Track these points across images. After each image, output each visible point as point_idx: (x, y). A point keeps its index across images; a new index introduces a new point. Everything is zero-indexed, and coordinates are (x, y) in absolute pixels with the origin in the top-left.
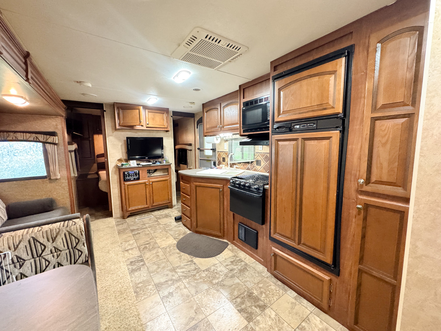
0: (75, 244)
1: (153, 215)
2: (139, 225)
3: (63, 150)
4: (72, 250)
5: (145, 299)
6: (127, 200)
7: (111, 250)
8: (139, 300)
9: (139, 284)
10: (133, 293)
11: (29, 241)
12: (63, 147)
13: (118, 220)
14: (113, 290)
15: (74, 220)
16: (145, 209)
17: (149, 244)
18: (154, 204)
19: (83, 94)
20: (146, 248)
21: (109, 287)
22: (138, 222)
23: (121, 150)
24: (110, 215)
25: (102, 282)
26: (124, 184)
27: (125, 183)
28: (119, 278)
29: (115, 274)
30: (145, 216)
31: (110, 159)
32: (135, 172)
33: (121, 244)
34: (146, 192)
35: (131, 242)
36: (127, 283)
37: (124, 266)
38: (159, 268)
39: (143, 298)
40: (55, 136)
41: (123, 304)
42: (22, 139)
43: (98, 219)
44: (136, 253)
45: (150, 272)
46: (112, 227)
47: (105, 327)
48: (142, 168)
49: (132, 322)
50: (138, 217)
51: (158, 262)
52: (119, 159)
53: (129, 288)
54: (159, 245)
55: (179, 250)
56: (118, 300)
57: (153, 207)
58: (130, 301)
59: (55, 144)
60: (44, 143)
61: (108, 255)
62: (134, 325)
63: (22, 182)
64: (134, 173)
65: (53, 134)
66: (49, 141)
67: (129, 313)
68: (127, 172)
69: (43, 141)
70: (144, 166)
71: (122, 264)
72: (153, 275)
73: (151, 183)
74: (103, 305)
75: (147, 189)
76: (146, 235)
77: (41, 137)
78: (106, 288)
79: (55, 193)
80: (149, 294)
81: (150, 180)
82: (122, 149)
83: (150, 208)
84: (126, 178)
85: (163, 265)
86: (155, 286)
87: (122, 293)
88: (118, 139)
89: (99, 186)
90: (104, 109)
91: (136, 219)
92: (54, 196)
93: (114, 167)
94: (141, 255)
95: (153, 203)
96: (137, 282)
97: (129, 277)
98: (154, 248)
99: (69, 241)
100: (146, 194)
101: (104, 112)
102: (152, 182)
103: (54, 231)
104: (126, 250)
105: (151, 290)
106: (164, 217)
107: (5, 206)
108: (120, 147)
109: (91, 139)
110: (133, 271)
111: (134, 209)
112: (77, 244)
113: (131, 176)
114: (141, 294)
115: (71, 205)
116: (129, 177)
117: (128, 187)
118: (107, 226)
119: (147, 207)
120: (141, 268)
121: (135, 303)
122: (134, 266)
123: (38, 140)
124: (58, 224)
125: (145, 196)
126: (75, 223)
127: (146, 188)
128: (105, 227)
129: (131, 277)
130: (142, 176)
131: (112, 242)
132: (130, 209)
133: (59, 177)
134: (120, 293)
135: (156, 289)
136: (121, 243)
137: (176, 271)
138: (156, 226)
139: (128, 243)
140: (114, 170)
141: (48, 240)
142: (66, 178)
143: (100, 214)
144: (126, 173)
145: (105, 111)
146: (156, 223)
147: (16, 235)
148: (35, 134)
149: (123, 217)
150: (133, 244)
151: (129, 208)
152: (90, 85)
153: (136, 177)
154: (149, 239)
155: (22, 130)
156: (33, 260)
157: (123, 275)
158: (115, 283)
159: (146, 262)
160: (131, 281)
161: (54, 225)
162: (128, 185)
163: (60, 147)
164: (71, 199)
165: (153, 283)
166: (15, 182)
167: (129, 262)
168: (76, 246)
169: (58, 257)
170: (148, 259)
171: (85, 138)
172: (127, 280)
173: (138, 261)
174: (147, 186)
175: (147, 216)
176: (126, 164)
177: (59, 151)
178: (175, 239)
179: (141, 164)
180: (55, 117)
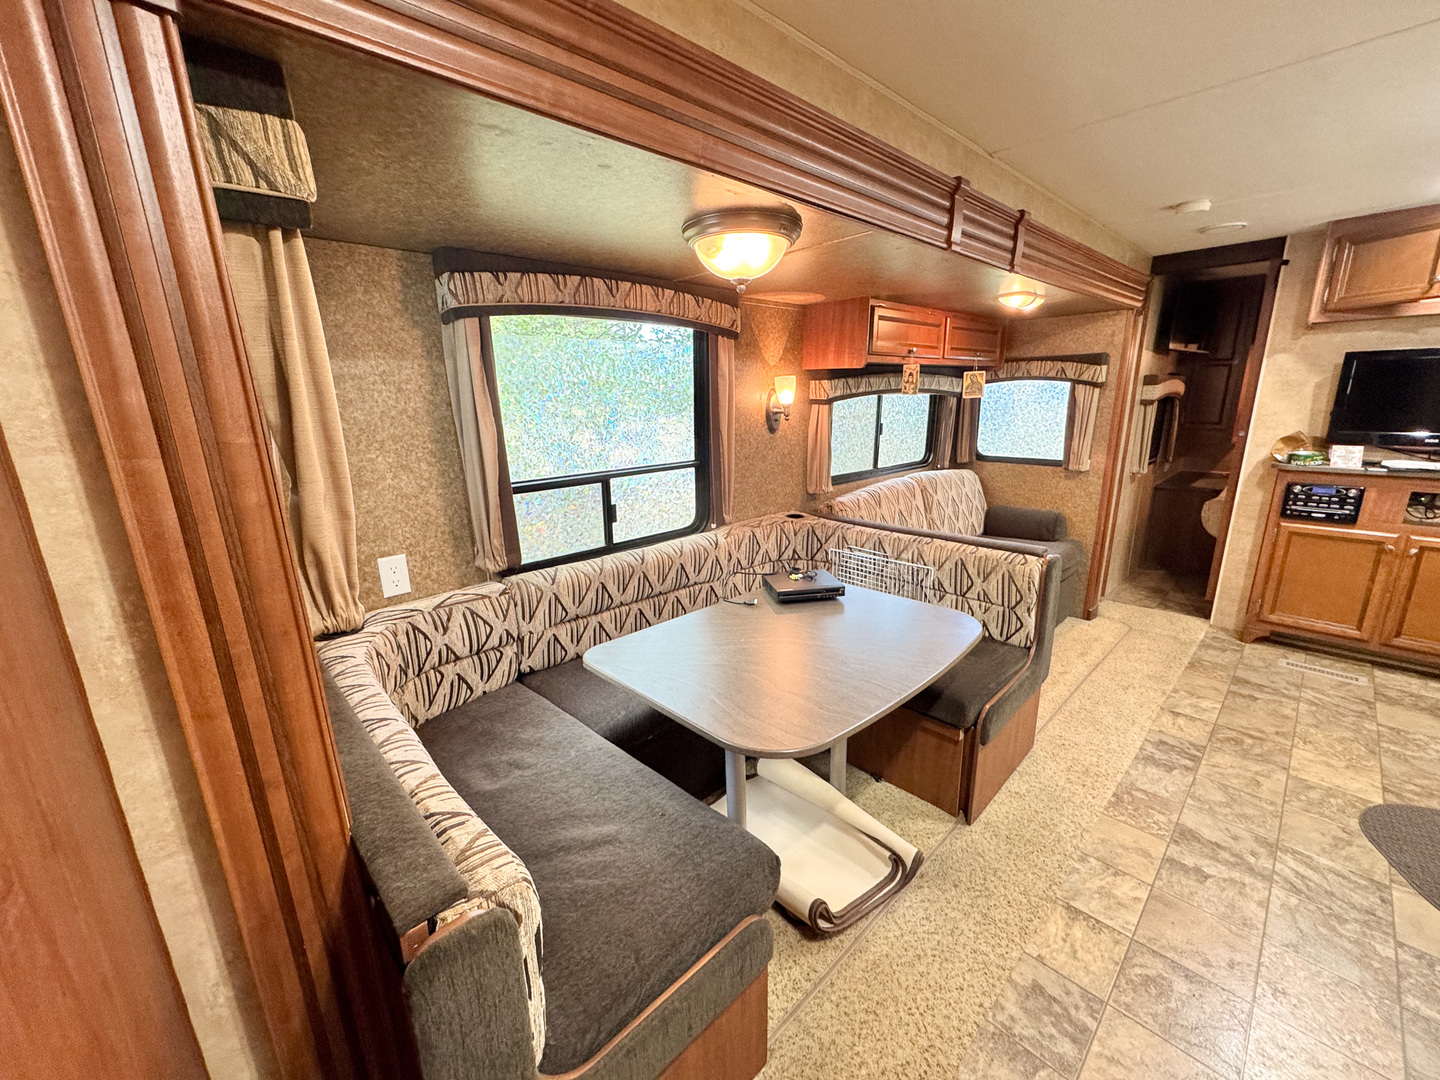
0: (1013, 603)
1: (1373, 678)
2: (1277, 678)
3: (1111, 401)
4: (1007, 610)
5: (1125, 822)
6: (1272, 584)
7: (1134, 688)
8: (1111, 814)
9: (1139, 790)
10: (1110, 793)
11: (956, 564)
12: (1113, 393)
13: (1222, 635)
14: (1076, 756)
15: (1027, 556)
16: (1340, 641)
17: (1258, 742)
18: (1397, 642)
19: (1202, 231)
20: (1238, 742)
21: (1072, 744)
22: (1283, 671)
23: (1309, 404)
24: (1204, 611)
25: (1067, 729)
26: (1278, 526)
27: (1283, 524)
28: (1106, 747)
29: (1103, 736)
30: (1330, 667)
31: (1254, 434)
32: (1338, 491)
33: (1172, 692)
34: (1372, 580)
35: (1205, 704)
36: (1115, 768)
37: (1136, 737)
38: (1228, 805)
39: (1121, 818)
40: (1099, 365)
41: (1072, 789)
42: (1037, 374)
43: (1166, 608)
44: (1196, 733)
45: (1189, 794)
46: (1184, 643)
47: (1017, 790)
48: (1388, 481)
49: (1064, 827)
50: (1297, 658)
51: (1240, 796)
52: (1289, 432)
53: (1109, 777)
54: (1294, 763)
55: (1361, 823)
56: (1070, 776)
57: (1385, 650)
58: (1090, 798)
59: (1094, 385)
60: (1075, 382)
61: (1120, 691)
62: (1063, 834)
63: (1019, 467)
64: (1334, 492)
65: (1096, 359)
66: (1085, 377)
67: (1071, 811)
68: (1303, 486)
69: (1073, 377)
70: (1395, 474)
71: (1136, 729)
72: (1191, 805)
73: (1414, 551)
74: (1039, 762)
75: (1382, 572)
76: (1274, 713)
77: (1071, 369)
78: (1066, 743)
79: (1070, 505)
80: (1143, 825)
81: (1413, 537)
82: (1315, 400)
83: (1374, 646)
84: (1293, 507)
85: (1250, 811)
86: (1172, 827)
87: (1086, 772)
88: (1311, 360)
89: (1203, 514)
90: (1285, 258)
91: (1286, 658)
92: (1067, 510)
93: (1264, 462)
94: (1205, 748)
95: (1398, 634)
96: (1139, 784)
97: (1127, 763)
98: (1263, 758)
99: (1006, 590)
100: (1369, 590)
101: (1283, 267)
102: (1422, 549)
103: (990, 562)
104: (1172, 712)
105: (1155, 823)
106: (1423, 709)
107: (986, 508)
108: (1308, 391)
109: (1236, 362)
110: (1149, 760)
111: (1289, 621)
112: (1017, 603)
113: (1319, 502)
114: (1127, 809)
115: (1096, 543)
116: (1306, 505)
117: (1289, 541)
118: (1174, 634)
119: (1355, 639)
120: (1176, 768)
121: (1096, 808)
122: (1159, 753)
123: (1064, 376)
124: (1002, 552)
125: (1361, 595)
126: (1026, 562)
127: (1377, 562)
128: (1166, 633)
129: (1133, 766)
130: (1372, 514)
131: (1151, 674)
132: (1273, 618)
133: (1085, 467)
134: (1084, 770)
135: (1171, 833)
136: (1176, 691)
137: (1279, 853)
138: (1344, 716)
139: (1194, 700)
140: (1261, 472)
141: (979, 575)
142: (1101, 474)
143: (1180, 597)
144: (1299, 487)
145: (1286, 262)
146: (1354, 707)
147: (946, 546)
148: (1062, 361)
149: (1243, 635)
150: (1205, 710)
151: (1272, 612)
152: (1206, 205)
153: (1340, 512)
154: (1274, 729)
155: (1044, 353)
156: (954, 597)
157: (1118, 750)
158: (1088, 748)
159: (1203, 770)
160: (1127, 773)
161: (995, 552)
162: (1292, 534)
163: (1107, 392)
164: (1098, 528)
165: (1174, 818)
166: (1009, 465)
167: (1156, 738)
168: (1015, 606)
169: (986, 611)
170: (1216, 769)
171: (1219, 360)
172: (1119, 763)
173: (1182, 752)
174: (1383, 557)
175: (1344, 670)
176: (1306, 457)
177: (1102, 402)
178: (1385, 789)
179: (1384, 463)
180: (1114, 312)
